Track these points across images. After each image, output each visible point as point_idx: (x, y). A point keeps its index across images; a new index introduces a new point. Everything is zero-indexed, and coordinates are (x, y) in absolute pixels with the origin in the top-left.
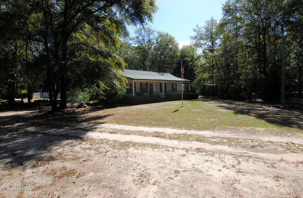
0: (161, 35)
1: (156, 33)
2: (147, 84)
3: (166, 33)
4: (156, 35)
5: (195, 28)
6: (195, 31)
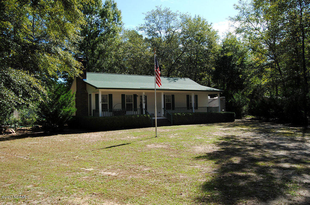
0: (186, 20)
1: (178, 18)
2: (135, 96)
3: (197, 16)
4: (180, 20)
5: (237, 4)
6: (237, 8)
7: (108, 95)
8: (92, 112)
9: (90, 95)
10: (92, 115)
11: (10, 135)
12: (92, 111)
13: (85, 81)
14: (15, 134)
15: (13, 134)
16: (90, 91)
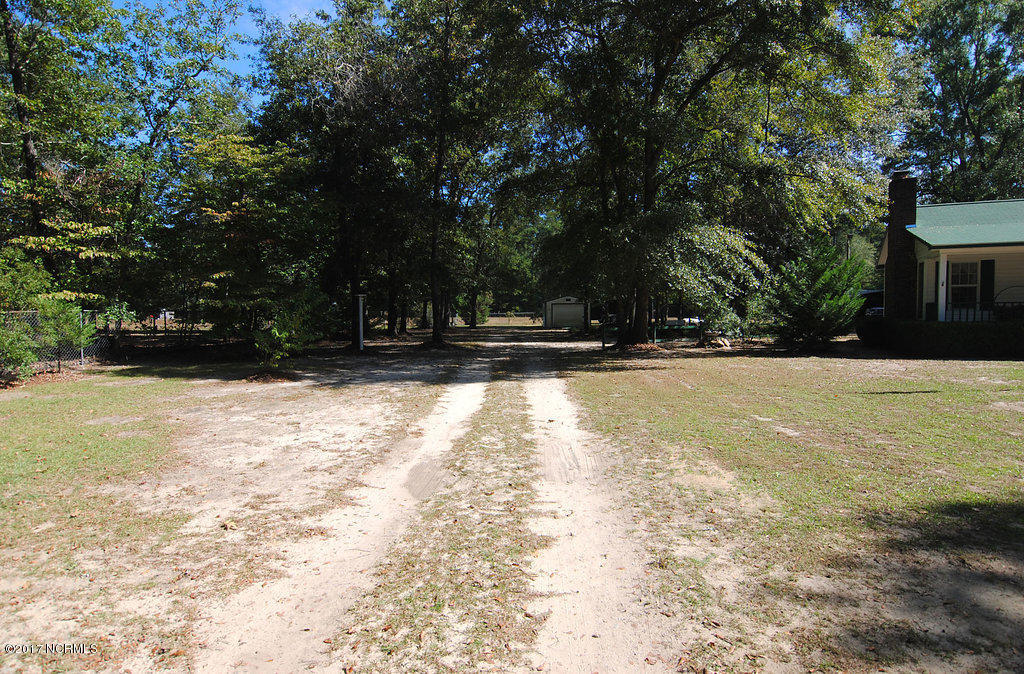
7: (980, 265)
8: (924, 310)
9: (922, 264)
10: (924, 318)
11: (718, 349)
12: (924, 305)
13: (911, 229)
14: (729, 348)
15: (724, 347)
16: (922, 255)
